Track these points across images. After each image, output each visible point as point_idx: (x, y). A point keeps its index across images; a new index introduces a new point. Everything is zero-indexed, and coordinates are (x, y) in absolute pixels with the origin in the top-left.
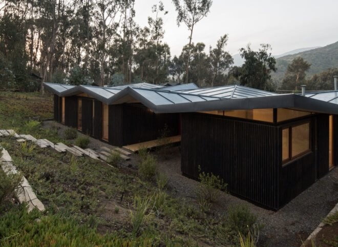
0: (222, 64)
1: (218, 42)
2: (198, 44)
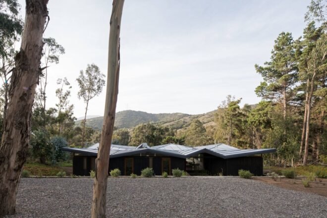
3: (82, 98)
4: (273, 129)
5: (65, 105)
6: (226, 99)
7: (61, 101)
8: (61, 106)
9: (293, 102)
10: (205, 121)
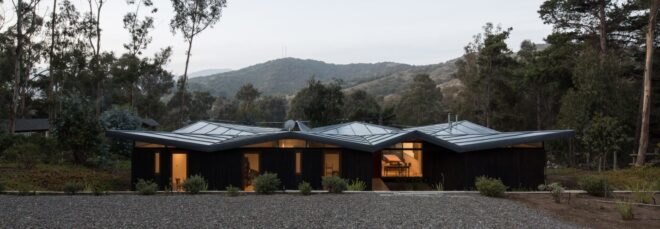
3: (179, 31)
4: (576, 89)
5: (142, 46)
6: (483, 32)
7: (135, 39)
8: (135, 48)
9: (621, 33)
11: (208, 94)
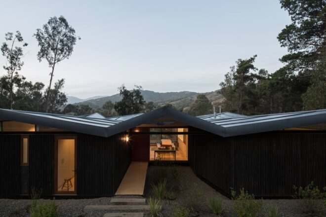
0: (58, 102)
1: (56, 84)
2: (37, 83)
3: (44, 60)
6: (236, 64)
10: (213, 99)
11: (88, 106)
